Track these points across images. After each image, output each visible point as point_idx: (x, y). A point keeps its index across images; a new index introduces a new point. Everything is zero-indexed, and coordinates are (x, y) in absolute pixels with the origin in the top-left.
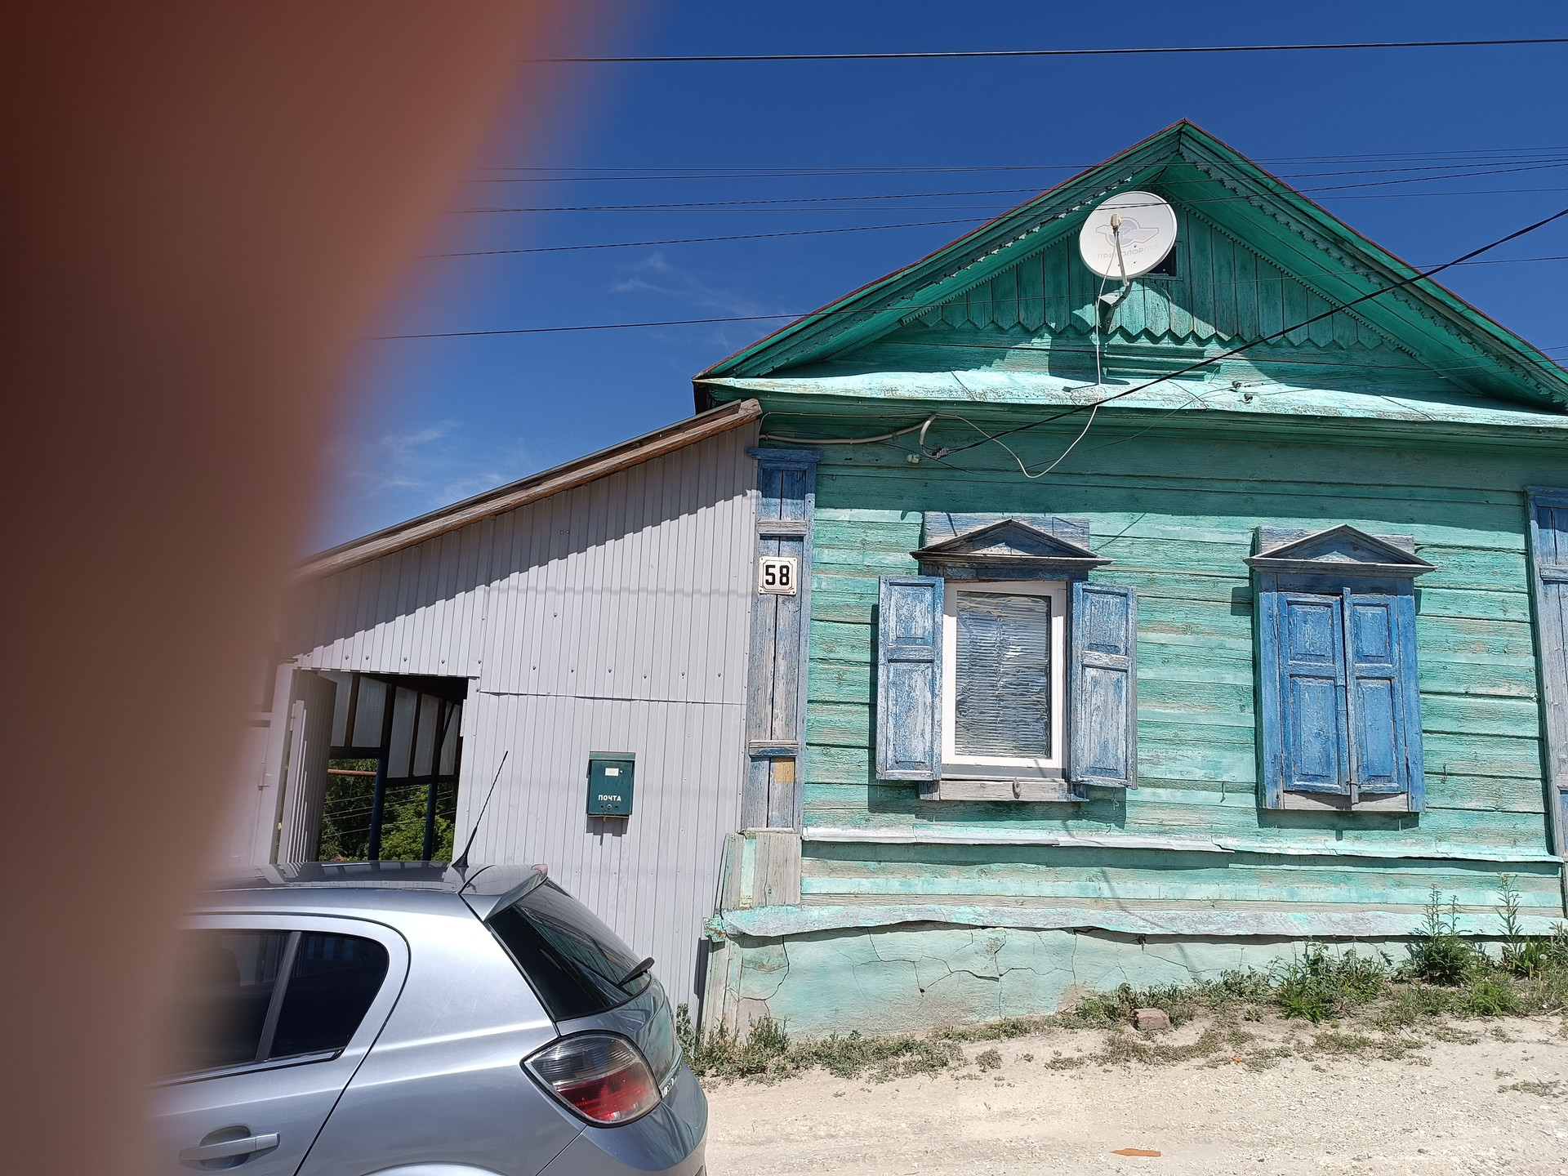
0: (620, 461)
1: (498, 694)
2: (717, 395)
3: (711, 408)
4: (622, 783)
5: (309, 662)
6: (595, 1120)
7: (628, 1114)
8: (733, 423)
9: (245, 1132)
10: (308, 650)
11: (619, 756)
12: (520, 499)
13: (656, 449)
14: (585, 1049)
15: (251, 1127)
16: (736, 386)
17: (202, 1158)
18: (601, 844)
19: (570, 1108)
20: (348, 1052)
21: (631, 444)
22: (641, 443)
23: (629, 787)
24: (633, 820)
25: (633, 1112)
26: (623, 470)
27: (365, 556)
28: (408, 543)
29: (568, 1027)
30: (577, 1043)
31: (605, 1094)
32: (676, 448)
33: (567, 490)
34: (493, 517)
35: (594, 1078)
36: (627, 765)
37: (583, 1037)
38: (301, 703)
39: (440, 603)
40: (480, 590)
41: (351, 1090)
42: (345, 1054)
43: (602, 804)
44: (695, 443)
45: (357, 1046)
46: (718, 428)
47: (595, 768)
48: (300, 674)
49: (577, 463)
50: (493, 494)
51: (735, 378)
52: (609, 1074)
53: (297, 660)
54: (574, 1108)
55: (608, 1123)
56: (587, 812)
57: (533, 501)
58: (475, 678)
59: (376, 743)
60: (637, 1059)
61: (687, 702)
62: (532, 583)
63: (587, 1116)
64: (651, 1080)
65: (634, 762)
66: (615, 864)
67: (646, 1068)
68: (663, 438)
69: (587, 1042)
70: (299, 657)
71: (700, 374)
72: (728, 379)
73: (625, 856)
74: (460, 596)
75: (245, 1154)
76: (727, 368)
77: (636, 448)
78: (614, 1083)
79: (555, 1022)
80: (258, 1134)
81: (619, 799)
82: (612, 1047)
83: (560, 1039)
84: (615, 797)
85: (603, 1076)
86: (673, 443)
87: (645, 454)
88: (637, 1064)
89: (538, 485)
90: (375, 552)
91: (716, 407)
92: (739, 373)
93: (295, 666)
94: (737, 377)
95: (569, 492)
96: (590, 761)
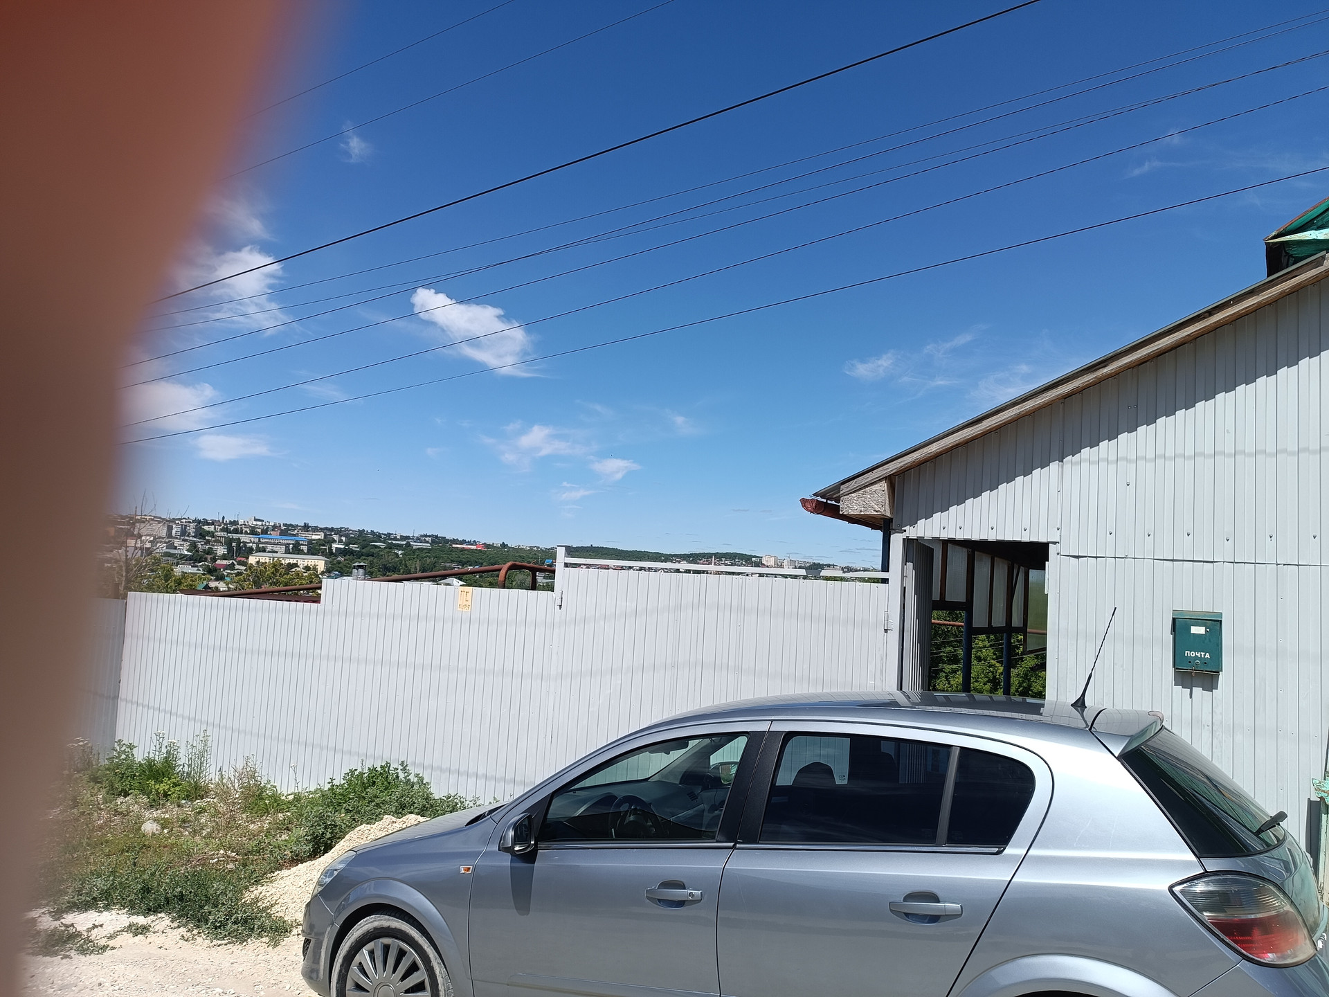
0: (1189, 333)
1: (1078, 557)
2: (1295, 251)
3: (1287, 267)
4: (1210, 641)
5: (912, 532)
6: (1251, 956)
7: (1284, 958)
8: (1317, 276)
9: (934, 898)
10: (913, 523)
11: (1204, 616)
12: (1088, 381)
13: (1228, 316)
14: (1234, 888)
15: (940, 895)
16: (1318, 238)
17: (906, 911)
18: (1191, 697)
19: (1223, 939)
20: (1008, 851)
21: (1199, 316)
22: (1210, 313)
23: (1218, 645)
24: (1223, 678)
25: (1289, 956)
26: (1190, 342)
27: (954, 444)
28: (988, 430)
29: (1213, 864)
30: (1225, 881)
31: (1257, 934)
32: (1248, 313)
33: (1133, 368)
34: (1062, 401)
35: (1243, 917)
36: (1214, 624)
37: (1230, 877)
38: (910, 565)
39: (1019, 479)
40: (1054, 466)
41: (1015, 882)
42: (1005, 852)
43: (1190, 660)
44: (1271, 304)
45: (1016, 846)
46: (1299, 284)
47: (1179, 626)
48: (908, 542)
49: (1144, 341)
50: (1062, 380)
51: (1316, 230)
52: (1259, 916)
53: (905, 531)
54: (1228, 940)
55: (1264, 961)
56: (1174, 666)
57: (1099, 381)
58: (1055, 543)
59: (961, 597)
60: (1288, 908)
61: (1277, 564)
62: (1103, 455)
63: (1243, 951)
64: (1305, 931)
65: (1221, 621)
66: (1207, 718)
67: (1300, 919)
68: (1235, 304)
69: (1235, 882)
70: (907, 528)
71: (1273, 234)
72: (1309, 233)
73: (1218, 710)
74: (1036, 472)
75: (936, 916)
76: (1304, 223)
77: (1205, 318)
78: (1266, 926)
79: (1198, 858)
80: (945, 902)
81: (1208, 656)
82: (1261, 891)
83: (1206, 874)
84: (1203, 654)
85: (1253, 917)
86: (1246, 308)
87: (1215, 323)
88: (1287, 912)
89: (1105, 366)
90: (962, 440)
91: (1294, 264)
92: (1320, 224)
93: (904, 535)
94: (1319, 228)
95: (1135, 370)
96: (1174, 619)
